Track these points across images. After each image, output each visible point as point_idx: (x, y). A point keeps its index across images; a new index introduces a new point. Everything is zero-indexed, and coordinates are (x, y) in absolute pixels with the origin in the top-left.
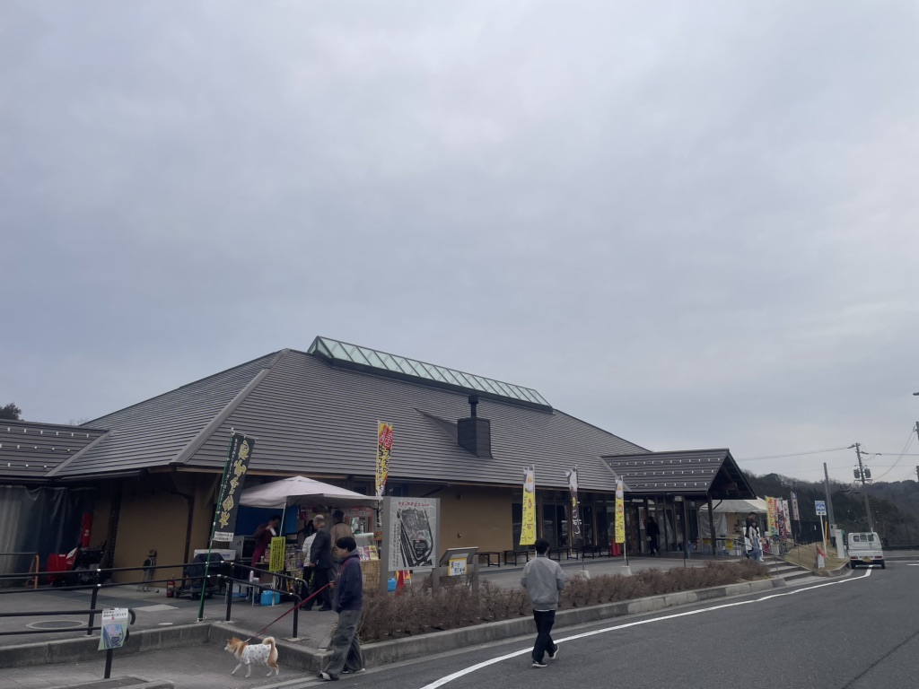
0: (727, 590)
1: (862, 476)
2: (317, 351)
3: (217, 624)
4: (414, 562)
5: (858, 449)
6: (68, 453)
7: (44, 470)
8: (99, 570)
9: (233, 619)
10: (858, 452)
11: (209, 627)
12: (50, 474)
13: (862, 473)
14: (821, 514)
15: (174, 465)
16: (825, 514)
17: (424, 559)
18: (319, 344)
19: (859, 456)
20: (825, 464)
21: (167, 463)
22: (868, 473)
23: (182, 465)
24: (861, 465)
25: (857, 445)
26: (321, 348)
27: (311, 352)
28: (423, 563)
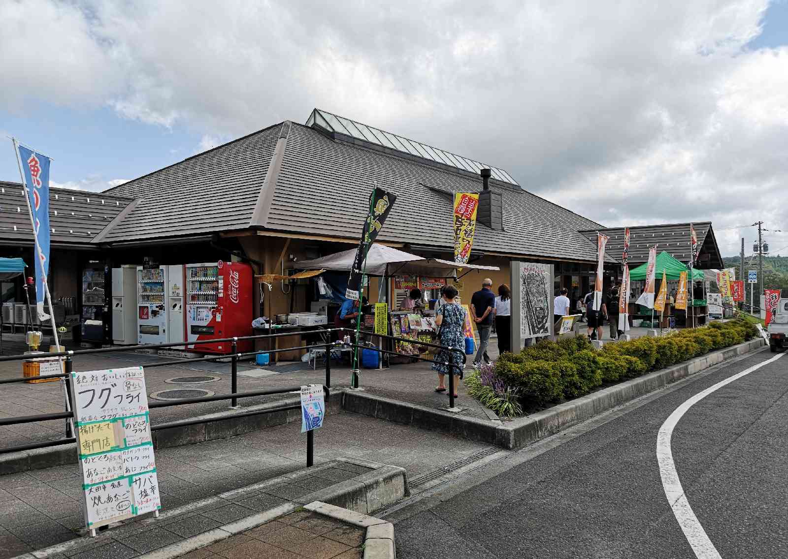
0: (738, 349)
1: (760, 250)
2: (315, 124)
3: (348, 391)
4: (536, 330)
5: (760, 227)
6: (104, 220)
7: (88, 237)
8: (236, 338)
9: (362, 386)
10: (760, 230)
11: (343, 393)
12: (96, 240)
13: (760, 248)
14: (753, 282)
15: (254, 229)
16: (756, 282)
17: (543, 327)
18: (317, 115)
19: (760, 232)
20: (743, 239)
21: (247, 226)
22: (766, 247)
23: (262, 229)
24: (760, 241)
25: (760, 223)
26: (320, 122)
27: (310, 125)
28: (542, 330)
